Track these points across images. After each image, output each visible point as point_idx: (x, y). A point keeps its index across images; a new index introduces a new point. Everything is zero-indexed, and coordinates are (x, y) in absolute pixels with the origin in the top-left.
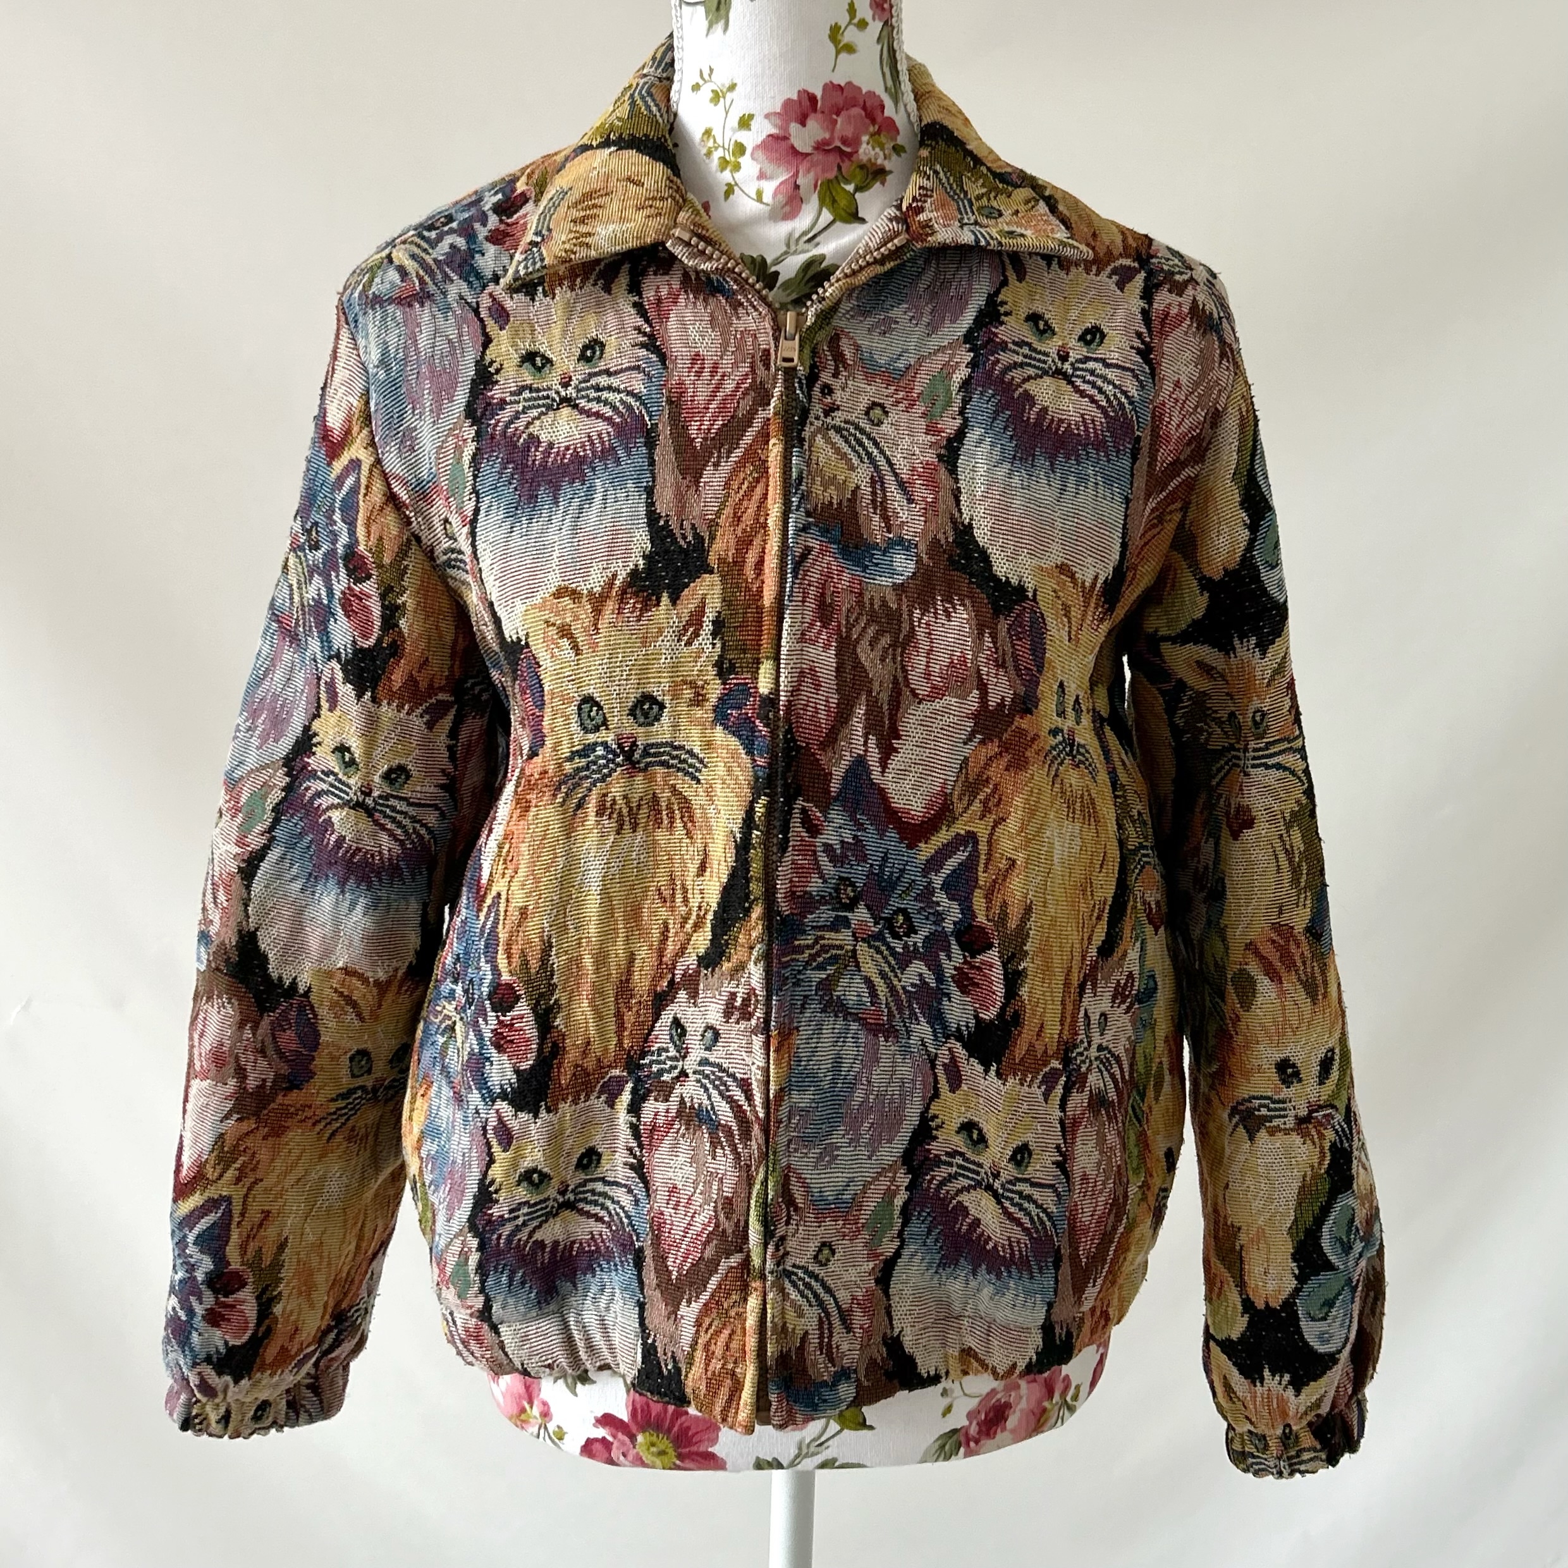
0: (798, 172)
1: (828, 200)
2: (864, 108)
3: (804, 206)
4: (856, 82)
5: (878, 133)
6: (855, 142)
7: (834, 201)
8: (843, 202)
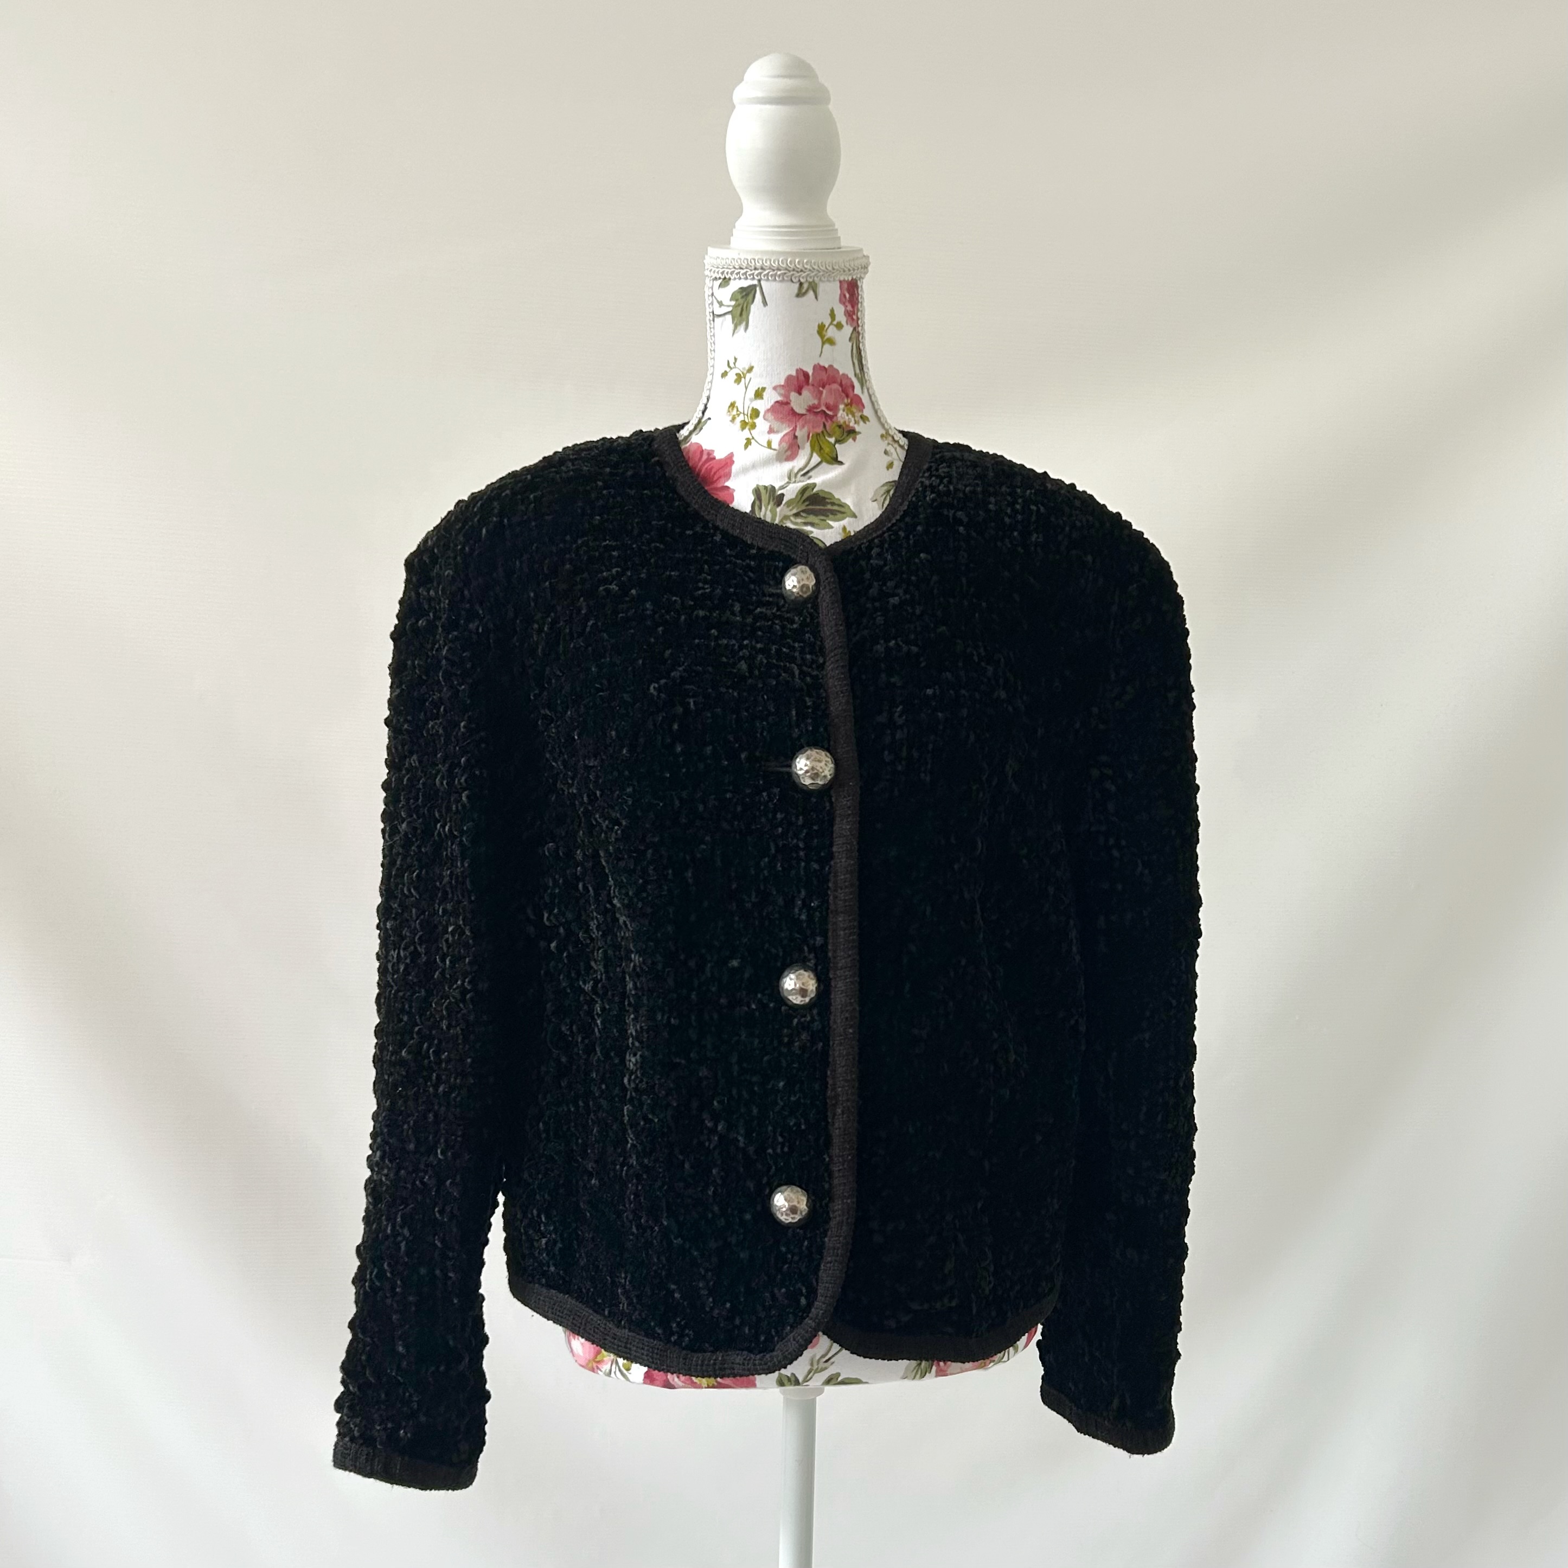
0: (796, 426)
1: (817, 448)
2: (841, 385)
3: (800, 451)
4: (835, 366)
5: (851, 404)
6: (835, 408)
7: (821, 448)
8: (827, 450)
